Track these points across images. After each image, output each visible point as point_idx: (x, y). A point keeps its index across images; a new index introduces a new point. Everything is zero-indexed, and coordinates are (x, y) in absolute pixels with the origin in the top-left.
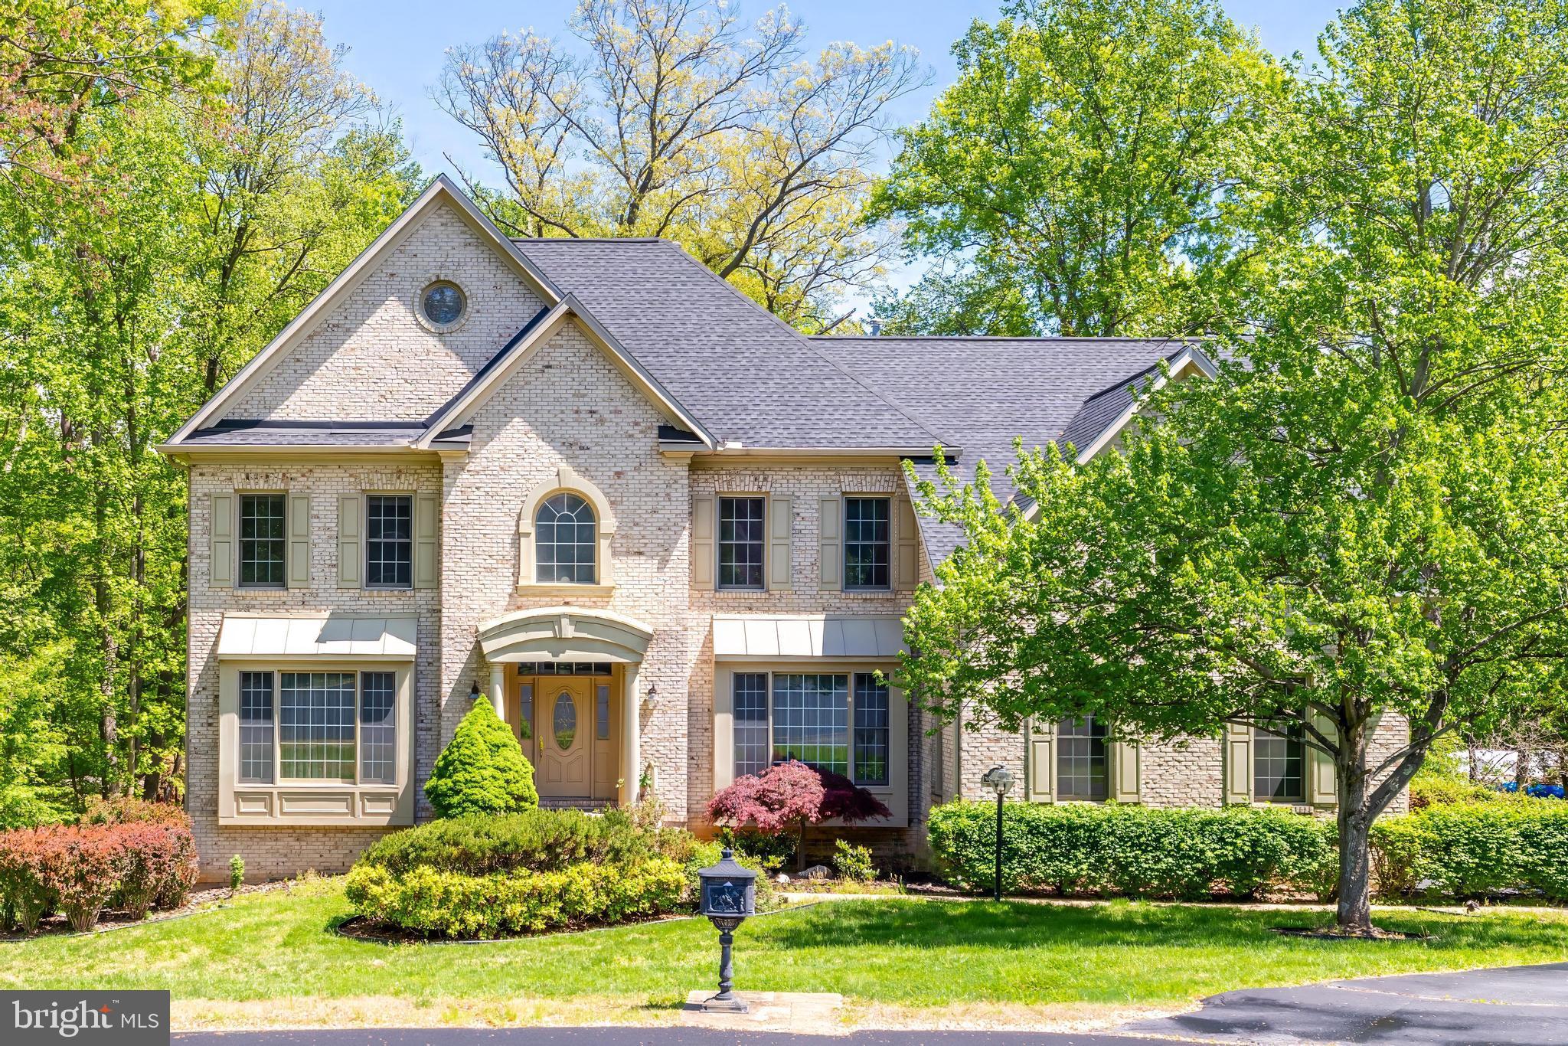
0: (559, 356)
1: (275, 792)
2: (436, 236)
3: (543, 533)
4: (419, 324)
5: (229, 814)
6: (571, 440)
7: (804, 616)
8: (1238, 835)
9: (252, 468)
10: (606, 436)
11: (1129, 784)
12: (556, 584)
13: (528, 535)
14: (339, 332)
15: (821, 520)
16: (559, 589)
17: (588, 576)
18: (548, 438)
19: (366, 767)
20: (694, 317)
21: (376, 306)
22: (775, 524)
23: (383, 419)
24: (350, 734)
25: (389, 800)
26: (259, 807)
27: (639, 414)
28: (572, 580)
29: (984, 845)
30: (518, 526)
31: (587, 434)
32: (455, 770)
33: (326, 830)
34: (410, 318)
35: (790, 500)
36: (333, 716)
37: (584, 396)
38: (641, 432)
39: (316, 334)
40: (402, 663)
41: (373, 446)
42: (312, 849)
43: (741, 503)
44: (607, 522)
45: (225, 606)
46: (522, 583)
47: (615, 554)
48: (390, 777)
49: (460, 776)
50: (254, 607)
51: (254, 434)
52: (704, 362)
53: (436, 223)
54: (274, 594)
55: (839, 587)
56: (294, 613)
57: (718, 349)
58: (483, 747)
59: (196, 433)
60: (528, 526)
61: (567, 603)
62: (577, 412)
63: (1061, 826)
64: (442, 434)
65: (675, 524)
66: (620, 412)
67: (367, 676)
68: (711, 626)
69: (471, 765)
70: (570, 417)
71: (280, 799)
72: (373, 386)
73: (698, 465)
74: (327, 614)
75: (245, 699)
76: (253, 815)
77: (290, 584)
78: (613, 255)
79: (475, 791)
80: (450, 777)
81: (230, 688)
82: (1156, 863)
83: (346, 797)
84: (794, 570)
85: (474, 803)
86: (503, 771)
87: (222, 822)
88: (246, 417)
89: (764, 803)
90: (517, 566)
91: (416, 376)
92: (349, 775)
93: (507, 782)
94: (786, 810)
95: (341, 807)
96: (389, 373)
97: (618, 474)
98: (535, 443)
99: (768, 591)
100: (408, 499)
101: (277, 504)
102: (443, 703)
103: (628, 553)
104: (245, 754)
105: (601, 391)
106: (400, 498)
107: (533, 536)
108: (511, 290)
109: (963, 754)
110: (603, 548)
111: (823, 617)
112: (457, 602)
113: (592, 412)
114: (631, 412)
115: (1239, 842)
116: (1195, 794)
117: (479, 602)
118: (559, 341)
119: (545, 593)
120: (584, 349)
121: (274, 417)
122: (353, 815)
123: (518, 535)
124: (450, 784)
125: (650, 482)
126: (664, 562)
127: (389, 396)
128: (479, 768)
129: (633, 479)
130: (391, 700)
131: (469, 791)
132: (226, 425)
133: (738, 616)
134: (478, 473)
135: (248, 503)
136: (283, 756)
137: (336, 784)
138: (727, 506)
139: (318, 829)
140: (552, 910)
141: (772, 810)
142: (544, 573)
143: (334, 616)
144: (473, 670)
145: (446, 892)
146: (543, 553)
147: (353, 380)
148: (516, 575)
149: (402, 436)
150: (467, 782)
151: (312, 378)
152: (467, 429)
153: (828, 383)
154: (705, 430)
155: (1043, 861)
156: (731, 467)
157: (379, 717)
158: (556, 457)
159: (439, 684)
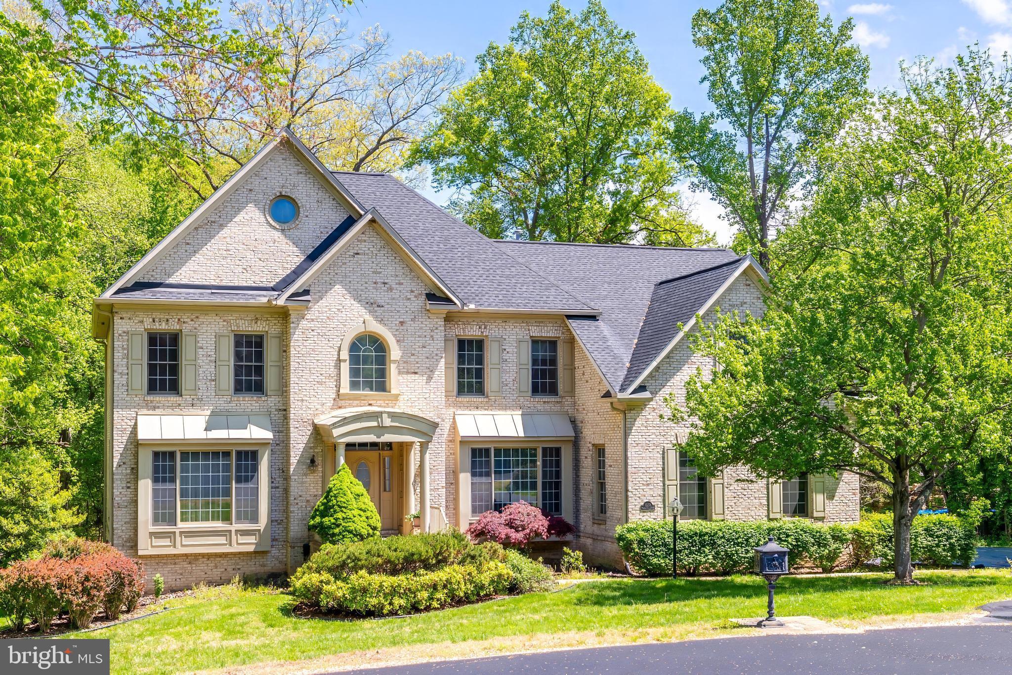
0: (363, 247)
1: (177, 531)
2: (279, 166)
3: (354, 359)
4: (268, 223)
5: (145, 547)
6: (372, 301)
7: (509, 412)
8: (788, 536)
9: (158, 315)
10: (394, 299)
11: (719, 509)
12: (361, 392)
13: (345, 361)
14: (215, 226)
15: (519, 354)
16: (366, 396)
17: (382, 387)
18: (357, 298)
19: (238, 513)
20: (420, 224)
21: (239, 210)
22: (491, 355)
23: (245, 284)
24: (227, 493)
25: (255, 535)
26: (167, 542)
27: (413, 286)
28: (372, 390)
29: (655, 547)
30: (339, 355)
31: (381, 296)
32: (335, 512)
33: (209, 556)
34: (263, 219)
35: (500, 341)
36: (216, 480)
37: (380, 273)
38: (415, 297)
39: (201, 227)
40: (264, 444)
41: (242, 301)
42: (200, 569)
43: (470, 342)
44: (395, 353)
45: (139, 406)
46: (342, 391)
47: (400, 373)
48: (255, 519)
49: (340, 515)
50: (158, 407)
51: (159, 292)
52: (435, 253)
53: (279, 158)
54: (173, 399)
55: (530, 393)
56: (185, 412)
57: (442, 246)
58: (351, 496)
59: (120, 291)
60: (345, 355)
61: (370, 405)
62: (375, 283)
63: (696, 534)
64: (293, 295)
65: (437, 355)
66: (402, 284)
67: (239, 453)
68: (454, 418)
69: (345, 508)
70: (371, 286)
71: (181, 536)
72: (238, 262)
73: (449, 319)
74: (209, 413)
75: (156, 469)
76: (163, 547)
77: (184, 392)
78: (358, 183)
79: (350, 524)
80: (332, 516)
81: (146, 462)
82: (746, 553)
83: (226, 533)
84: (503, 384)
85: (350, 532)
86: (365, 511)
87: (140, 553)
88: (152, 280)
89: (511, 527)
90: (338, 380)
91: (267, 256)
92: (227, 518)
93: (367, 518)
94: (528, 531)
95: (222, 540)
96: (250, 255)
97: (402, 323)
98: (349, 302)
99: (487, 397)
100: (261, 337)
101: (175, 338)
102: (292, 470)
103: (408, 373)
104: (156, 506)
105: (390, 270)
106: (256, 336)
107: (348, 361)
108: (328, 204)
109: (629, 494)
110: (393, 370)
111: (520, 413)
112: (300, 404)
113: (385, 283)
114: (408, 284)
115: (790, 539)
116: (753, 513)
117: (315, 404)
118: (364, 237)
119: (357, 398)
120: (379, 243)
121: (171, 281)
122: (231, 545)
123: (339, 361)
124: (333, 521)
125: (421, 328)
126: (430, 378)
127: (249, 269)
128: (351, 510)
129: (411, 326)
130: (255, 469)
131: (347, 525)
132: (139, 286)
133: (469, 412)
134: (313, 320)
135: (153, 339)
136: (182, 508)
137: (219, 525)
138: (462, 344)
139: (203, 555)
140: (440, 595)
141: (517, 531)
142: (354, 385)
143: (213, 414)
144: (311, 448)
145: (381, 586)
146: (354, 373)
147: (225, 258)
148: (338, 387)
149: (259, 296)
150: (344, 519)
151: (197, 256)
152: (306, 292)
153: (513, 269)
154: (457, 297)
155: (687, 555)
156: (465, 320)
157: (247, 480)
158: (363, 311)
159: (288, 456)
